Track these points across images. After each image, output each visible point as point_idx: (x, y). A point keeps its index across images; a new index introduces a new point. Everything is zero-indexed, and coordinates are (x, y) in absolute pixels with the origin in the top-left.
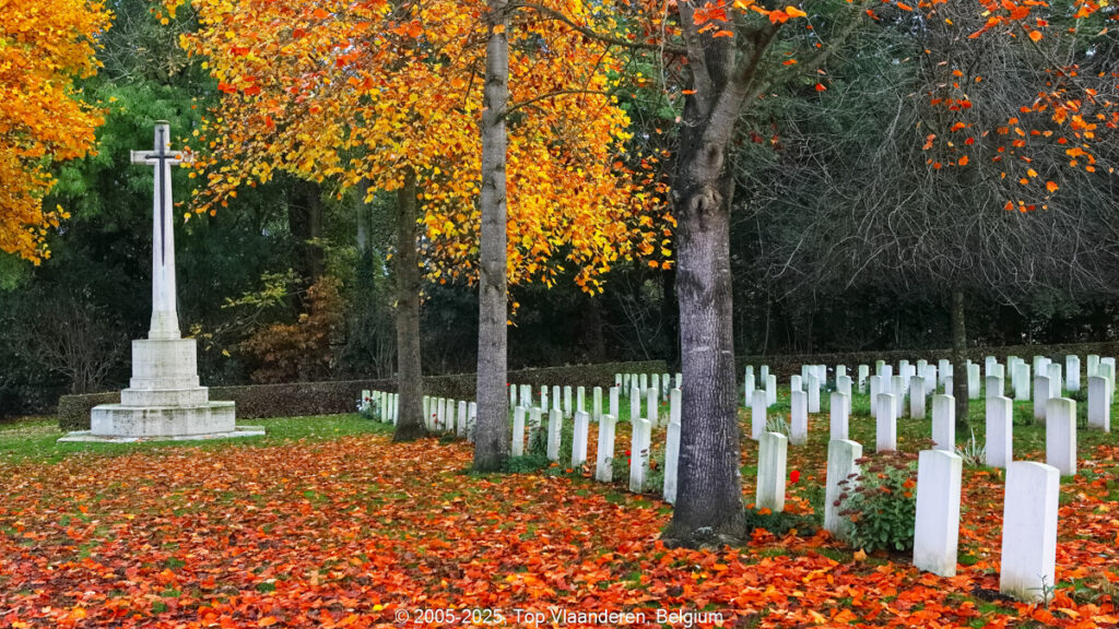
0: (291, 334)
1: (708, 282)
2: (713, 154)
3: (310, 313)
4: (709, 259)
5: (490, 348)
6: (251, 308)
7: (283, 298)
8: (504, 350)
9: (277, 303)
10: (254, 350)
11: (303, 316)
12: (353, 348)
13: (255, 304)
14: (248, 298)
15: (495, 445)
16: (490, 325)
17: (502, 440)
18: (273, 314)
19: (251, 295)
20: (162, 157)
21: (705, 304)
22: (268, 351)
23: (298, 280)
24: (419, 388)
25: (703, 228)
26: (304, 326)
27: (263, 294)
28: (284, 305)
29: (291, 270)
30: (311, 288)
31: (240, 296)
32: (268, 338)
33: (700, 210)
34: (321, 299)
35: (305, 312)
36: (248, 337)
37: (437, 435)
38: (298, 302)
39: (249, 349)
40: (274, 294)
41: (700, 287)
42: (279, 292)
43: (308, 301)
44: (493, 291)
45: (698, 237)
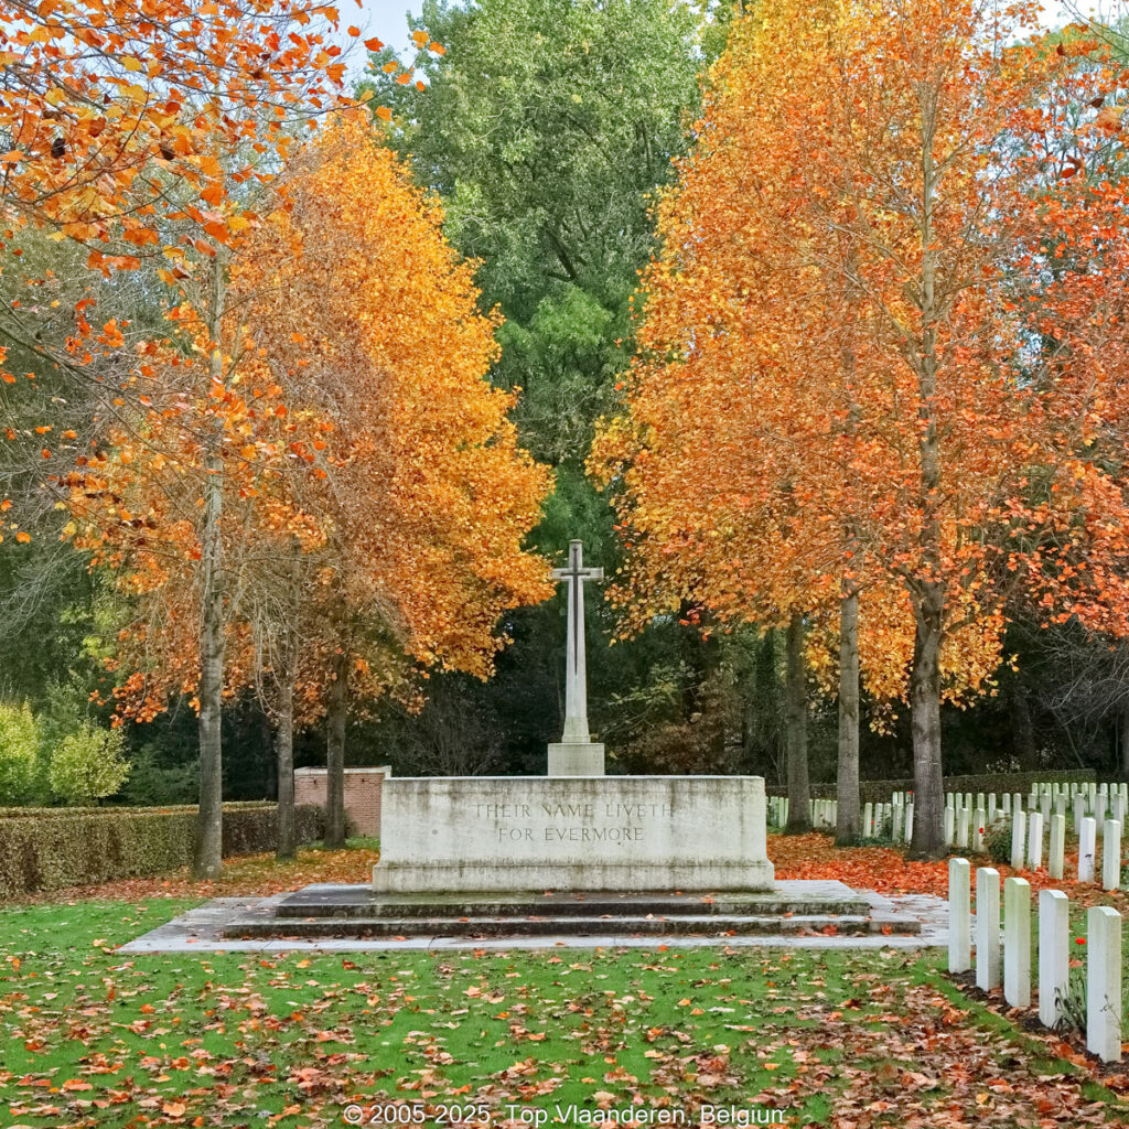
0: (684, 735)
1: (926, 729)
2: (926, 664)
3: (704, 710)
4: (926, 716)
5: (846, 758)
6: (638, 706)
7: (673, 694)
8: (856, 761)
9: (667, 699)
10: (642, 752)
11: (696, 715)
12: (751, 752)
13: (644, 701)
14: (637, 695)
15: (850, 827)
16: (846, 741)
17: (855, 824)
18: (663, 713)
19: (640, 691)
20: (576, 574)
21: (924, 739)
22: (658, 753)
23: (691, 675)
24: (806, 791)
25: (923, 701)
26: (697, 727)
27: (652, 689)
28: (674, 702)
29: (682, 663)
30: (703, 684)
31: (626, 692)
32: (659, 739)
33: (921, 692)
34: (715, 696)
35: (698, 711)
36: (634, 738)
37: (821, 830)
38: (690, 699)
39: (637, 751)
40: (665, 689)
41: (922, 731)
42: (669, 688)
43: (700, 698)
44: (848, 717)
45: (921, 705)
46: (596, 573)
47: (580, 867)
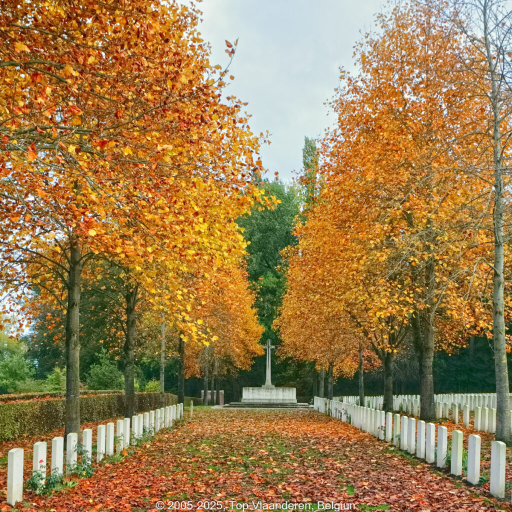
20: (269, 347)
31: (281, 373)
46: (273, 347)
47: (270, 400)
